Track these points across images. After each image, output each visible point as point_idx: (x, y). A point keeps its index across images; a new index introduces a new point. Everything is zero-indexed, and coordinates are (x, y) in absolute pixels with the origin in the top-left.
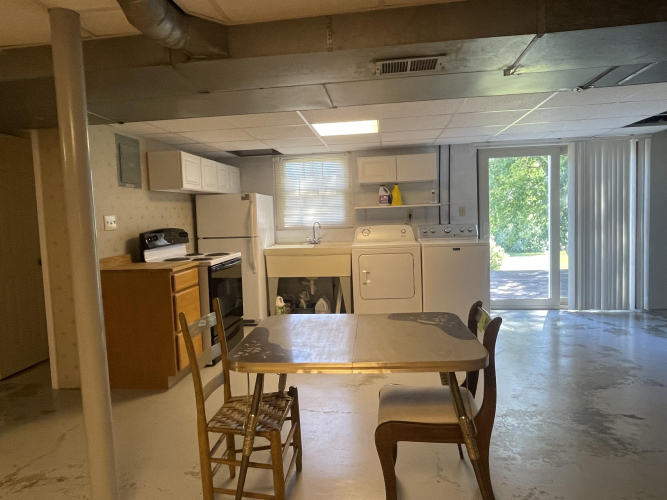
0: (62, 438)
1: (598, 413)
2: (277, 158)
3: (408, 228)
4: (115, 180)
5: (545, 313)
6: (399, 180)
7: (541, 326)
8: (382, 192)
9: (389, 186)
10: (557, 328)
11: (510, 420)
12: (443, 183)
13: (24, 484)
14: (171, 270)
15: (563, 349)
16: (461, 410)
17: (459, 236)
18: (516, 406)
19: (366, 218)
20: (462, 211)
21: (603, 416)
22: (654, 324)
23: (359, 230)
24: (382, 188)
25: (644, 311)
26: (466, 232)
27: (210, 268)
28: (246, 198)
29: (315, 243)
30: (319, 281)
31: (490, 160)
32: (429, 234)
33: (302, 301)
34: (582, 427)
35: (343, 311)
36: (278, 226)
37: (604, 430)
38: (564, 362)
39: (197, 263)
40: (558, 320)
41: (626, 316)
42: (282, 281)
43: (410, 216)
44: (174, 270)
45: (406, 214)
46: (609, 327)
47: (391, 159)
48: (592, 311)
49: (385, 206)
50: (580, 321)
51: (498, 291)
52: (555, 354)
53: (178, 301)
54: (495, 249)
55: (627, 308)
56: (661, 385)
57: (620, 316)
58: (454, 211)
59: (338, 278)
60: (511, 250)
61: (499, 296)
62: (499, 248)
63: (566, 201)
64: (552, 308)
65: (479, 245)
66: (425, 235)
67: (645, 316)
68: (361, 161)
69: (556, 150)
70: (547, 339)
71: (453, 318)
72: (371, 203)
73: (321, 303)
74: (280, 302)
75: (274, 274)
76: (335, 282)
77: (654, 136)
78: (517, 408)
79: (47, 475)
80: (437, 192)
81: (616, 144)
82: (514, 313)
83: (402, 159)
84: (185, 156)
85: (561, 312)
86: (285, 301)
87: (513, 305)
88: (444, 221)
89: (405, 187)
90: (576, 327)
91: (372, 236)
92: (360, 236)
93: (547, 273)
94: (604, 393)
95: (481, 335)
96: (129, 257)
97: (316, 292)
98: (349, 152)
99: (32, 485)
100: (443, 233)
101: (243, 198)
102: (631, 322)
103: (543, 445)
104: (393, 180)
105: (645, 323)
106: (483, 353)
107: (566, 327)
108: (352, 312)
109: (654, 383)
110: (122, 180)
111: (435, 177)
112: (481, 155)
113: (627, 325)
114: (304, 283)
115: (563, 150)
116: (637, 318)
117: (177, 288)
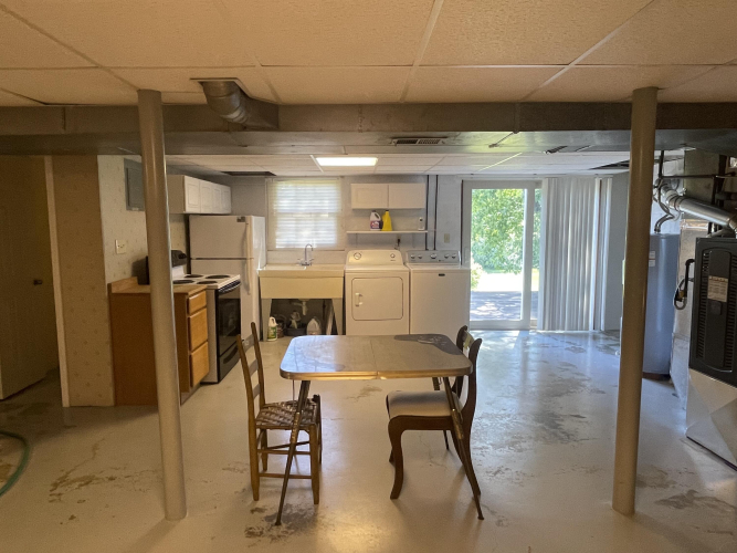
0: (95, 448)
1: (553, 415)
2: (269, 179)
3: (397, 253)
4: (124, 204)
5: (516, 333)
6: (391, 207)
7: (512, 345)
8: (373, 217)
9: (380, 212)
10: (526, 347)
11: (484, 421)
12: (430, 212)
13: (78, 483)
14: (187, 294)
15: (532, 365)
16: (452, 404)
17: (443, 261)
18: (489, 410)
19: (356, 242)
20: (447, 238)
21: (556, 416)
22: (607, 343)
23: (351, 253)
24: (373, 214)
25: (601, 332)
26: (450, 259)
27: (217, 291)
28: (242, 220)
29: (307, 265)
30: (311, 302)
31: (473, 191)
32: (417, 259)
33: (294, 322)
34: (539, 425)
35: (334, 332)
36: (269, 248)
37: (556, 427)
38: (532, 376)
39: (205, 286)
40: (528, 339)
41: (586, 336)
42: (275, 302)
43: (399, 241)
44: (190, 293)
45: (395, 239)
46: (570, 346)
47: (383, 186)
48: (557, 332)
49: (377, 231)
50: (546, 340)
51: (478, 312)
52: (525, 369)
53: (192, 323)
54: (474, 266)
55: (587, 329)
56: (603, 392)
57: (581, 335)
58: (440, 238)
59: (330, 300)
60: (488, 267)
61: (477, 317)
62: (477, 265)
63: (538, 234)
64: (524, 328)
65: (461, 272)
66: (413, 260)
67: (602, 336)
68: (354, 186)
69: (532, 184)
70: (517, 356)
71: (444, 338)
72: (362, 228)
73: (313, 324)
74: (272, 323)
75: (268, 295)
76: (326, 304)
77: (615, 176)
78: (490, 412)
79: (97, 476)
80: (423, 218)
81: (583, 181)
82: (492, 333)
83: (393, 187)
84: (189, 180)
85: (531, 333)
86: (277, 322)
87: (491, 326)
88: (430, 247)
89: (394, 213)
90: (543, 346)
91: (363, 259)
92: (351, 259)
93: (520, 295)
94: (560, 400)
95: (467, 351)
96: (136, 279)
97: (308, 312)
98: (342, 177)
99: (87, 483)
100: (429, 259)
101: (239, 220)
102: (590, 342)
103: (509, 438)
104: (384, 206)
105: (601, 343)
106: (467, 364)
107: (534, 345)
108: (344, 333)
109: (599, 392)
110: (129, 205)
111: (424, 207)
112: (465, 187)
113: (586, 343)
114: (295, 304)
115: (538, 184)
116: (595, 338)
117: (192, 310)
